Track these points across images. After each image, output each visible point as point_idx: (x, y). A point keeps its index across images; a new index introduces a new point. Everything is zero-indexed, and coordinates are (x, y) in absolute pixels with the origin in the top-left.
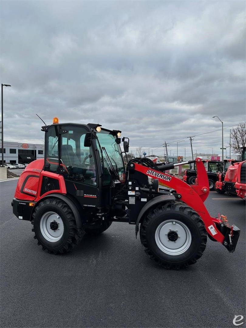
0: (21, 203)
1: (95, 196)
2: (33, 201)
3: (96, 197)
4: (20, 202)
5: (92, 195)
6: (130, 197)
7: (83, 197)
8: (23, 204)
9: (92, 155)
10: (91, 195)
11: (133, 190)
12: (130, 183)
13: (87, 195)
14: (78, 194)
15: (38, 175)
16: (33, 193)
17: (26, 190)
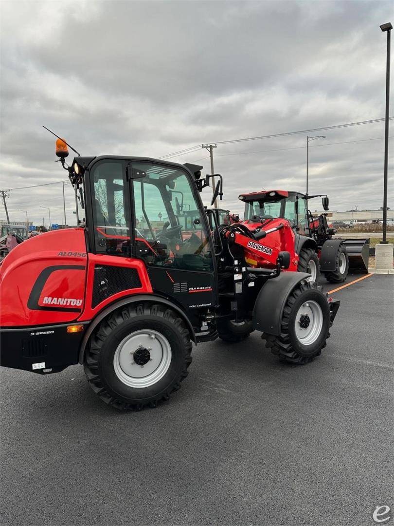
0: (38, 333)
1: (210, 287)
2: (75, 321)
3: (211, 290)
4: (35, 331)
5: (204, 288)
6: (236, 284)
7: (188, 294)
8: (44, 333)
9: (200, 220)
10: (201, 288)
11: (240, 272)
12: (236, 262)
13: (195, 289)
14: (176, 290)
15: (84, 264)
16: (72, 304)
17: (47, 301)
